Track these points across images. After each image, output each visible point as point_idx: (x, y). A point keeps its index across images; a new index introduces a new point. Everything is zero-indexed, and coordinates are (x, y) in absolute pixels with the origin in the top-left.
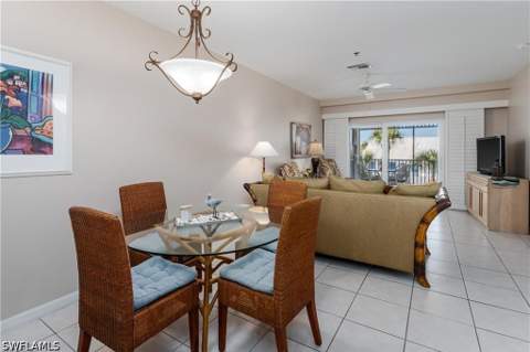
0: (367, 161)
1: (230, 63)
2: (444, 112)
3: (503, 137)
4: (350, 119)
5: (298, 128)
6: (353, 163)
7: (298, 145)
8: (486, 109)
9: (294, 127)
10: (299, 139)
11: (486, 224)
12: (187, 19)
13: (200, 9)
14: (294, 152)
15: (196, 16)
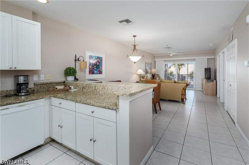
0: (171, 75)
1: (143, 56)
2: (195, 59)
3: (210, 68)
4: (164, 61)
5: (148, 64)
6: (165, 75)
7: (148, 70)
8: (208, 59)
9: (147, 64)
10: (148, 68)
11: (205, 93)
12: (133, 46)
13: (136, 44)
14: (147, 72)
15: (135, 46)
